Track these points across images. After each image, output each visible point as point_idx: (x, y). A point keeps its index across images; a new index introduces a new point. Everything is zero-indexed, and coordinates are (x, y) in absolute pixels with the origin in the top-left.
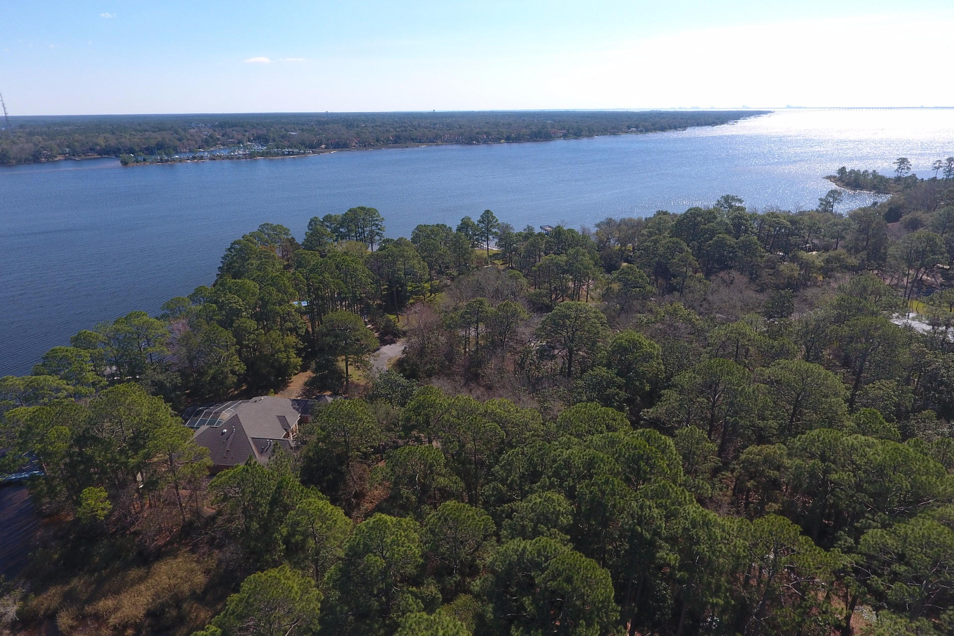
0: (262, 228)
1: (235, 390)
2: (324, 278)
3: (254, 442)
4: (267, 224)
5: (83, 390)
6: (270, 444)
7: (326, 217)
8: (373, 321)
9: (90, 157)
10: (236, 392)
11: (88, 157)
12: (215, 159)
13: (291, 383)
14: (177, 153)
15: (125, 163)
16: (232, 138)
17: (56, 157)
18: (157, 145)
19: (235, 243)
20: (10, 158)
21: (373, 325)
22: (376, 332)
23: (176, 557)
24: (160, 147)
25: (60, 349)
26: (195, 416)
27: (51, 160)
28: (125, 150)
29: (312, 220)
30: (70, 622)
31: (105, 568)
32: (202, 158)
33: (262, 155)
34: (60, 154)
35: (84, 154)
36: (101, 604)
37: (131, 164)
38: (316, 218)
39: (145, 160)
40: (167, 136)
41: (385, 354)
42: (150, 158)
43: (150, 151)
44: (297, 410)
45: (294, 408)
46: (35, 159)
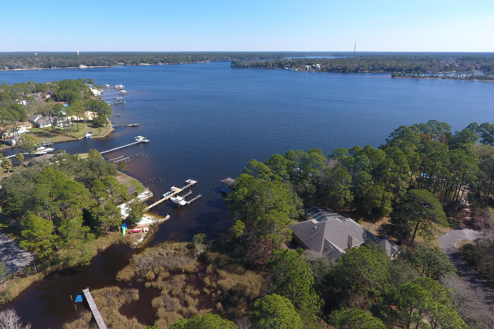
0: (430, 123)
1: (349, 209)
2: (436, 164)
3: (325, 242)
4: (434, 121)
5: (277, 176)
6: (331, 249)
7: (484, 124)
8: (473, 208)
9: (380, 72)
10: (348, 210)
11: (379, 72)
12: (444, 78)
13: (381, 220)
14: (424, 73)
15: (393, 76)
16: (465, 67)
17: (365, 71)
18: (415, 68)
19: (401, 127)
20: (347, 70)
21: (471, 210)
22: (469, 216)
23: (257, 274)
24: (417, 69)
25: (277, 155)
26: (315, 212)
27: (363, 72)
28: (397, 70)
29: (471, 124)
30: (211, 270)
31: (234, 258)
32: (437, 77)
33: (479, 78)
34: (367, 70)
35: (378, 70)
36: (222, 272)
37: (396, 77)
38: (475, 123)
39: (404, 75)
40: (424, 64)
41: (464, 235)
42: (407, 75)
43: (410, 71)
44: (364, 238)
45: (363, 236)
46: (356, 71)
